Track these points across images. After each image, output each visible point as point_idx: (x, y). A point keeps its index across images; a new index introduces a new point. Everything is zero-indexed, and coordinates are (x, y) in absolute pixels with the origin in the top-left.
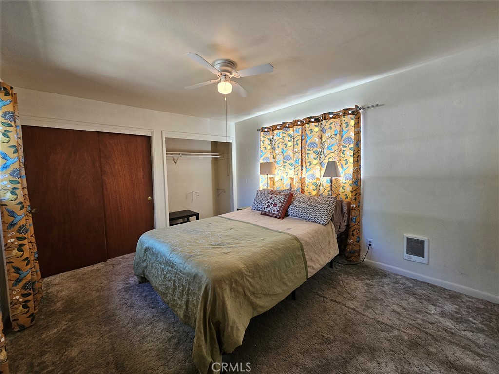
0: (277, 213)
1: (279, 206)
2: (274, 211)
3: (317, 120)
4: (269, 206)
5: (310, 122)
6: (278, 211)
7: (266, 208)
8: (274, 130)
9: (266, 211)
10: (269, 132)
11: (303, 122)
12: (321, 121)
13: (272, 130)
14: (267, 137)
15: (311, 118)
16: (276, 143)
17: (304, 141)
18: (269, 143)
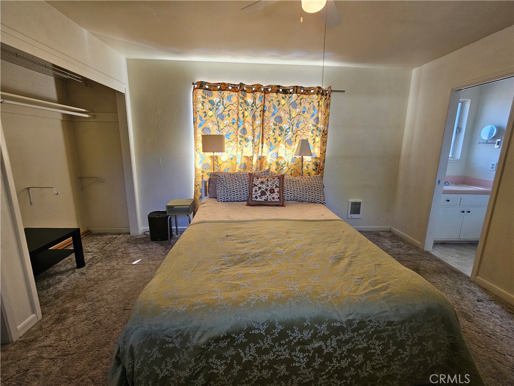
0: (278, 200)
1: (278, 192)
2: (273, 198)
3: (285, 91)
4: (263, 193)
5: (277, 92)
6: (279, 198)
7: (260, 196)
8: (224, 90)
9: (261, 200)
10: (213, 92)
11: (267, 89)
12: (291, 93)
13: (220, 89)
14: (209, 98)
15: (279, 86)
16: (226, 110)
17: (266, 113)
18: (211, 108)
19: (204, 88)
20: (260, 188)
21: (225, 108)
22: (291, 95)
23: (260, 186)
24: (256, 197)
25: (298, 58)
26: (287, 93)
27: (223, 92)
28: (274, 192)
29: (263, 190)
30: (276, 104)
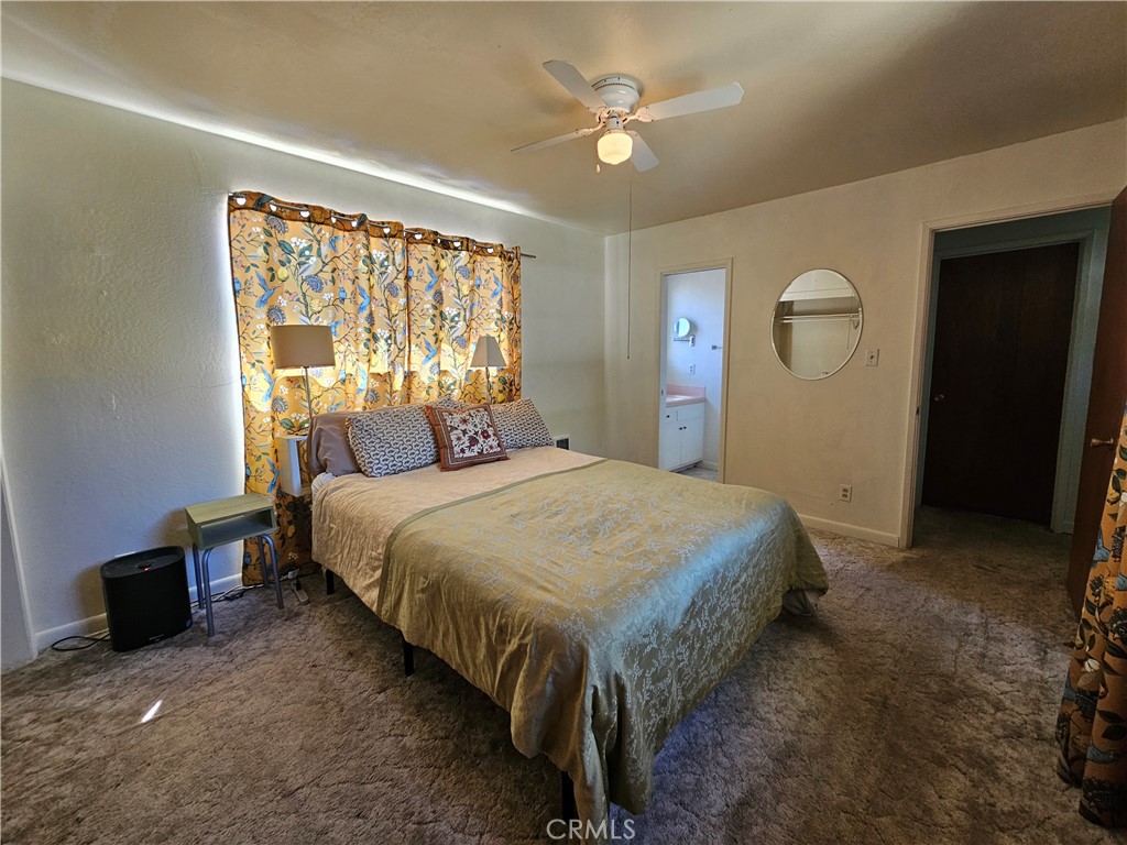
0: (499, 449)
1: (494, 435)
2: (491, 447)
3: (446, 244)
4: (473, 441)
5: (434, 243)
6: (499, 445)
7: (469, 447)
8: (322, 224)
9: (473, 454)
10: (288, 222)
11: (412, 235)
12: (456, 249)
13: (309, 220)
14: (279, 235)
15: (436, 233)
16: (326, 268)
17: (414, 283)
18: (283, 259)
19: (266, 209)
20: (464, 432)
21: (325, 264)
22: (456, 253)
23: (463, 427)
24: (463, 451)
25: (473, 189)
26: (448, 248)
27: (317, 227)
28: (489, 436)
29: (471, 434)
30: (434, 266)
